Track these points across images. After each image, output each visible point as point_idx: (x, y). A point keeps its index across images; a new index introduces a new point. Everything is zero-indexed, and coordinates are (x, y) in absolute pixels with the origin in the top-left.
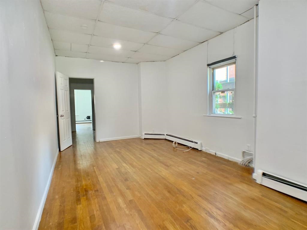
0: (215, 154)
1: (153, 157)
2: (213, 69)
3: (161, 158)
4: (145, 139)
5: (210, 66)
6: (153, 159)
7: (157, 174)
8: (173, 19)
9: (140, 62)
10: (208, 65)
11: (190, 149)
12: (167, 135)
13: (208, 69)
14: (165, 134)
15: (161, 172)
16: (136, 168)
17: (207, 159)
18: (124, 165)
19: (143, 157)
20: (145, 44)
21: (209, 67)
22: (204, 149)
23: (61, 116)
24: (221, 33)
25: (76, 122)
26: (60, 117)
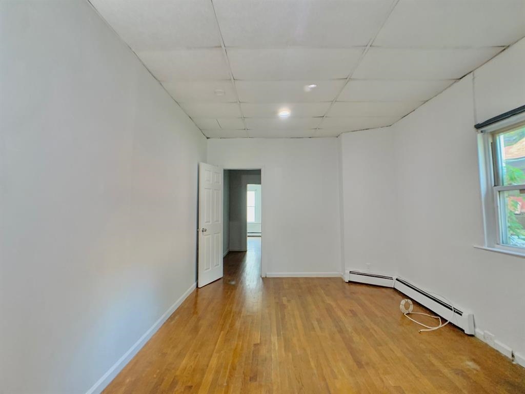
0: (510, 357)
1: (341, 331)
2: (494, 134)
3: (356, 338)
4: (350, 282)
5: (483, 129)
6: (338, 336)
7: (325, 380)
8: (364, 48)
9: (342, 133)
10: (478, 127)
11: (441, 326)
12: (397, 279)
13: (480, 136)
14: (395, 278)
15: (336, 378)
16: (290, 355)
17: (478, 368)
18: (274, 339)
19: (321, 328)
20: (333, 101)
21: (480, 130)
22: (480, 333)
23: (203, 231)
24: (505, 48)
25: (248, 234)
26: (201, 232)
